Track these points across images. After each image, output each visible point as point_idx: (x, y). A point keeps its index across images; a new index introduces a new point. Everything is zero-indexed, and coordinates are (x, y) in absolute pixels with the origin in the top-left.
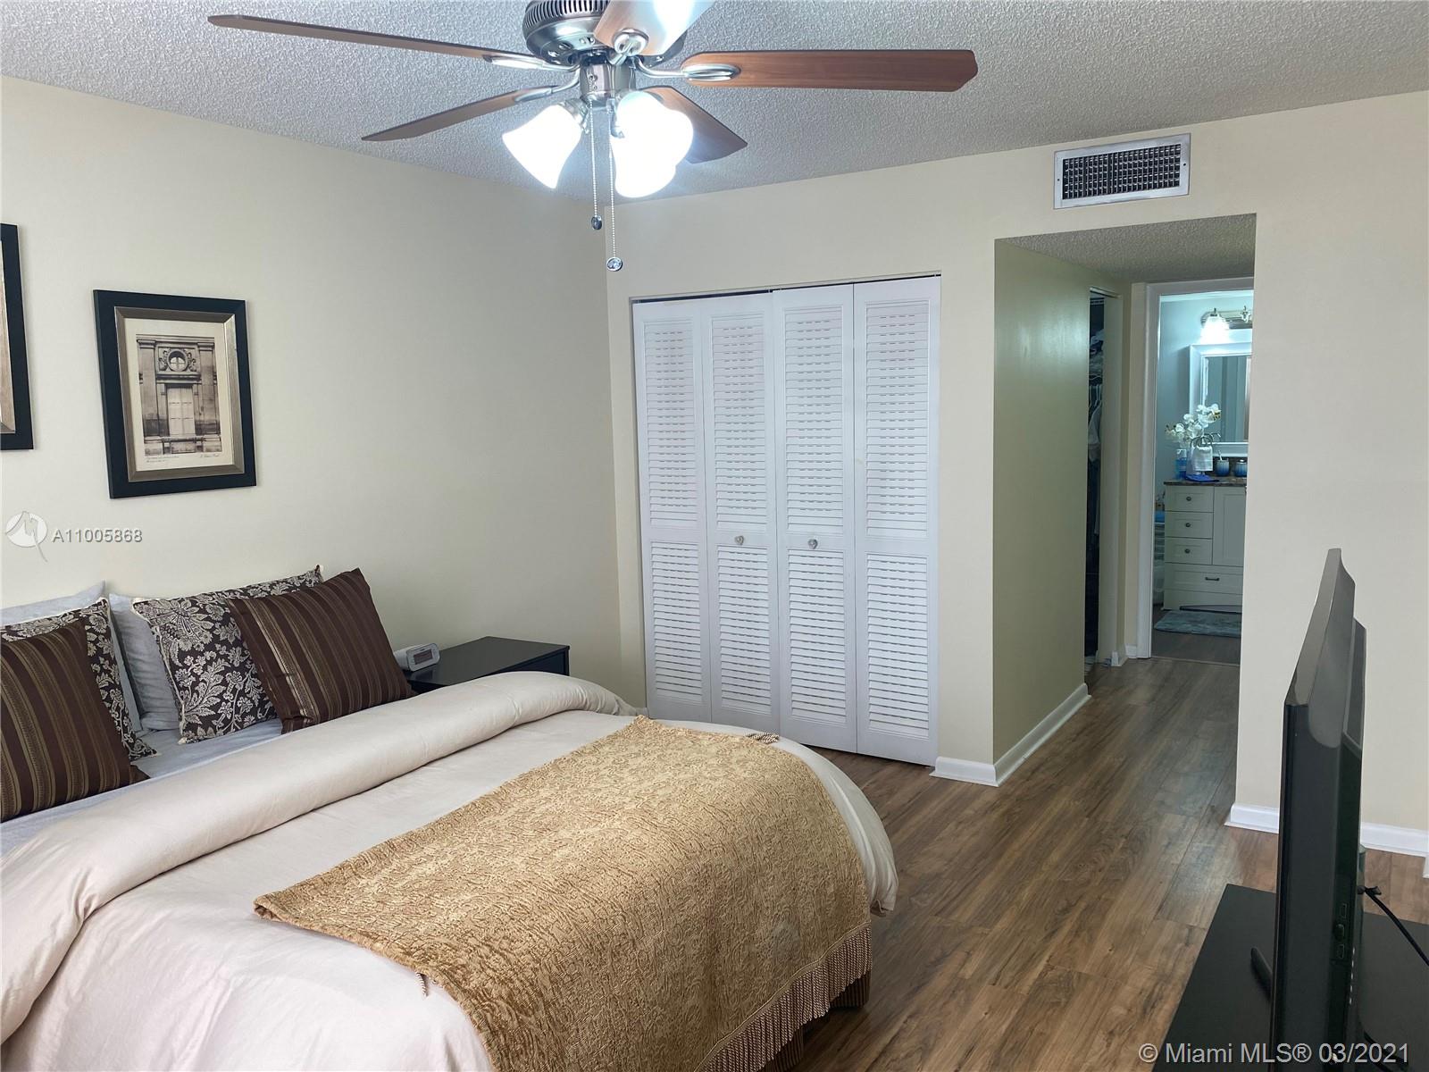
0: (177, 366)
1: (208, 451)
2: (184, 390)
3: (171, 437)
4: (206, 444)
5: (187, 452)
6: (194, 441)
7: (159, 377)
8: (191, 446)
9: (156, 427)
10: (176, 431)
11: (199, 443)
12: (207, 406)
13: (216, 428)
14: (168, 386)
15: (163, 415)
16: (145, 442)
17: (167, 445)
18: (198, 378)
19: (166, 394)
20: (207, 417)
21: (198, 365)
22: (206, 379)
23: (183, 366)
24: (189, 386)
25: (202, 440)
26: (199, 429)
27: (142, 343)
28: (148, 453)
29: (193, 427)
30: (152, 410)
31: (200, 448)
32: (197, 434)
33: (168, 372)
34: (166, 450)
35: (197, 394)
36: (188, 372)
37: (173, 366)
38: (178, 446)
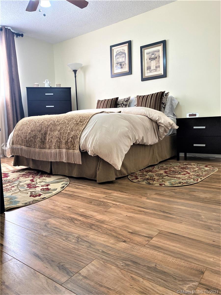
0: (153, 56)
1: (157, 71)
2: (154, 60)
3: (151, 70)
4: (157, 70)
5: (154, 72)
6: (155, 70)
7: (150, 59)
8: (154, 71)
9: (149, 68)
10: (152, 68)
11: (156, 70)
12: (158, 63)
13: (159, 67)
14: (151, 60)
15: (150, 66)
16: (147, 71)
17: (150, 71)
18: (156, 58)
19: (151, 62)
20: (158, 65)
21: (156, 56)
22: (158, 58)
23: (154, 56)
24: (155, 59)
25: (156, 69)
26: (156, 67)
27: (147, 54)
28: (147, 73)
29: (155, 67)
30: (148, 65)
31: (156, 71)
32: (156, 68)
33: (151, 58)
34: (150, 72)
35: (156, 61)
36: (155, 57)
37: (152, 56)
38: (152, 71)
